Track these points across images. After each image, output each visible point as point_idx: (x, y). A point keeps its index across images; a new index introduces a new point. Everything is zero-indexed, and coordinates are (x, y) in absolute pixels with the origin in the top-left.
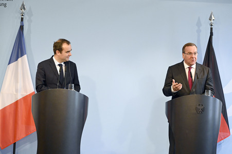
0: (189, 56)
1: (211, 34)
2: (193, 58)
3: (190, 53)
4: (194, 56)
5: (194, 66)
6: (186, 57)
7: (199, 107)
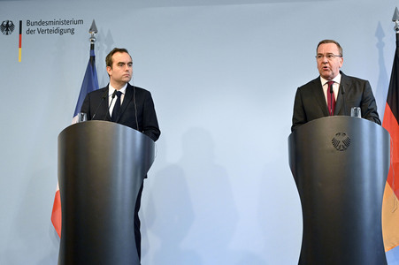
0: (319, 61)
2: (325, 63)
3: (321, 56)
7: (338, 138)
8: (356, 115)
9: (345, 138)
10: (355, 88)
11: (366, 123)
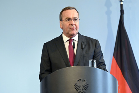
0: (67, 23)
1: (122, 12)
2: (72, 25)
3: (69, 19)
4: (73, 22)
5: (76, 38)
6: (63, 25)
7: (79, 83)
8: (93, 65)
9: (84, 83)
10: (89, 45)
11: (100, 71)
